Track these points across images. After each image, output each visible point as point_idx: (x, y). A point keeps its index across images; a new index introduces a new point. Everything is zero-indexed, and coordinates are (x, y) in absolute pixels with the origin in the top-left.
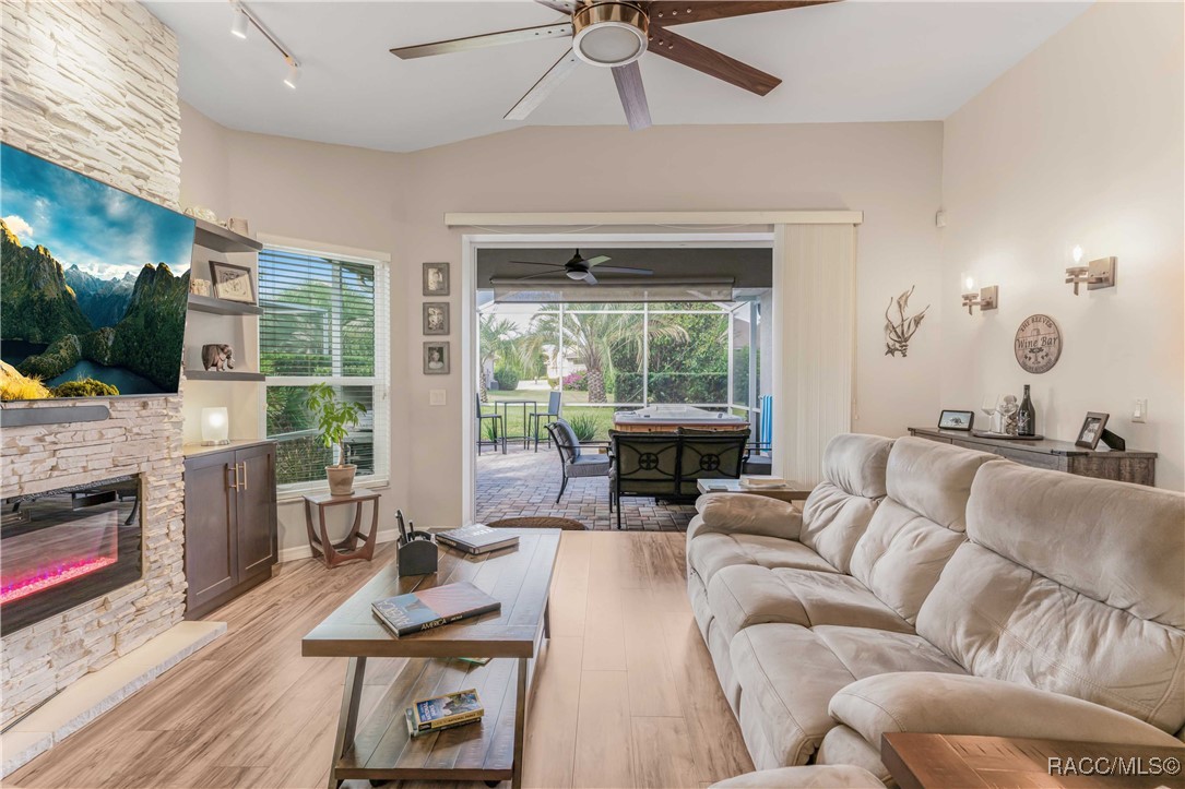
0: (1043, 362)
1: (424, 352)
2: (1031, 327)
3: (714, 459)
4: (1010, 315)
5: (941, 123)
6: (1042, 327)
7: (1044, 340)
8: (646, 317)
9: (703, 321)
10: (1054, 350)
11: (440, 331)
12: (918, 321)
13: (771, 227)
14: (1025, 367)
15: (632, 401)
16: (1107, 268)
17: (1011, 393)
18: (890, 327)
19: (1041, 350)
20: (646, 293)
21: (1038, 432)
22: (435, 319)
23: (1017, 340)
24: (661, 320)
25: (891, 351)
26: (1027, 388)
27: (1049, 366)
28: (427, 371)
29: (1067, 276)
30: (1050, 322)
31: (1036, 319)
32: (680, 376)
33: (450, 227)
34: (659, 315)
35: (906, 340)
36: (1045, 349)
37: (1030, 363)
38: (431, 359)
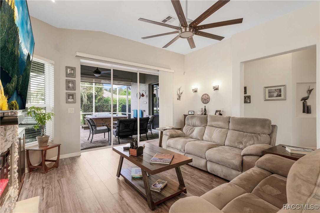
0: (207, 102)
1: (66, 96)
2: (204, 96)
3: (142, 124)
4: (200, 93)
5: (184, 55)
6: (206, 96)
7: (207, 98)
8: (94, 88)
9: (99, 89)
10: (209, 100)
11: (73, 89)
12: (182, 93)
13: (158, 71)
14: (203, 103)
15: (89, 112)
16: (218, 87)
17: (202, 107)
18: (178, 94)
19: (206, 100)
20: (94, 80)
21: (207, 114)
22: (70, 85)
23: (202, 98)
24: (87, 89)
25: (178, 99)
26: (205, 106)
27: (208, 103)
28: (67, 102)
29: (213, 88)
30: (208, 95)
31: (205, 94)
32: (103, 105)
33: (76, 56)
34: (86, 86)
35: (180, 97)
36: (207, 100)
37: (204, 102)
38: (69, 98)
